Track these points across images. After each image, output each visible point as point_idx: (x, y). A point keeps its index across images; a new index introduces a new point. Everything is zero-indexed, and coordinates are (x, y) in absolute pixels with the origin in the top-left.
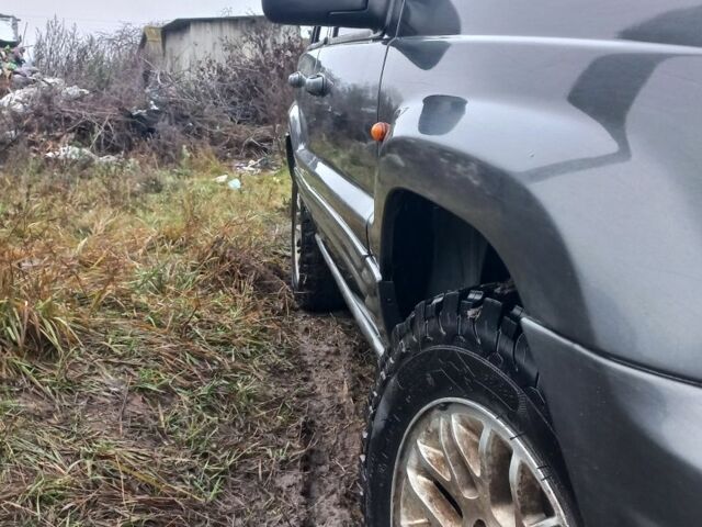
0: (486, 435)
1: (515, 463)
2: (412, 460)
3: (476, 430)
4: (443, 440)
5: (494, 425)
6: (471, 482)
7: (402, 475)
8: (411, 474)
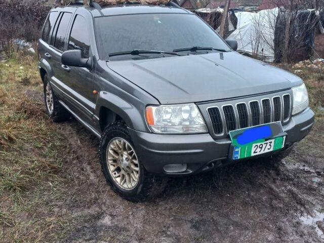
0: (122, 142)
1: (126, 144)
2: (110, 148)
3: (120, 141)
4: (115, 144)
5: (123, 140)
6: (120, 149)
7: (108, 151)
8: (110, 150)
